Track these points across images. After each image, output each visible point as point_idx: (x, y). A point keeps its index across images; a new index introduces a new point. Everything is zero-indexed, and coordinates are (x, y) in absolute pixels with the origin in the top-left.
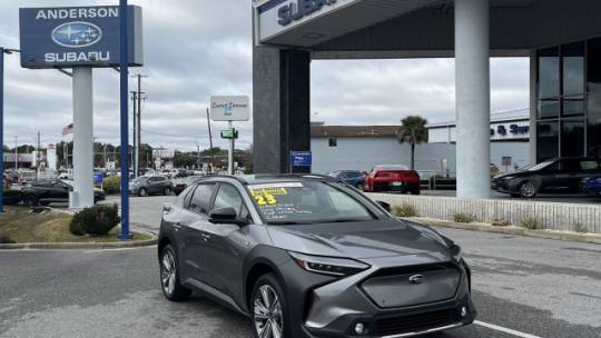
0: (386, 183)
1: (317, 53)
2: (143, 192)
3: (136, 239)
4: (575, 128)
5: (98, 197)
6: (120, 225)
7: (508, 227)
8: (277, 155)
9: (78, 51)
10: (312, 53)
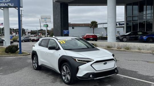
0: (89, 38)
1: (70, 4)
2: (23, 41)
3: (24, 54)
4: (135, 24)
5: (11, 43)
6: (19, 50)
7: (121, 49)
8: (60, 31)
9: (4, 3)
10: (69, 4)
